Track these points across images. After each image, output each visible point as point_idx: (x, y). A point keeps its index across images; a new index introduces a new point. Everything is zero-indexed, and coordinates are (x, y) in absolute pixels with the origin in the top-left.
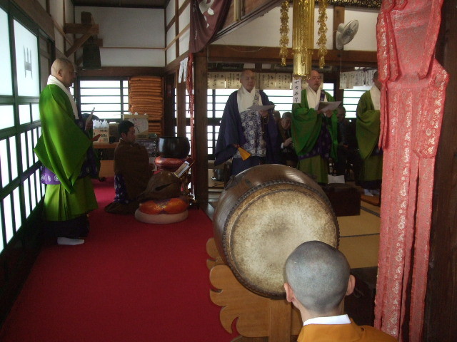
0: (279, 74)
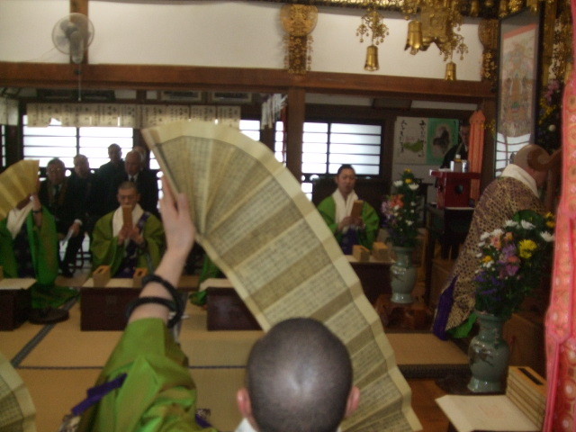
0: (170, 107)
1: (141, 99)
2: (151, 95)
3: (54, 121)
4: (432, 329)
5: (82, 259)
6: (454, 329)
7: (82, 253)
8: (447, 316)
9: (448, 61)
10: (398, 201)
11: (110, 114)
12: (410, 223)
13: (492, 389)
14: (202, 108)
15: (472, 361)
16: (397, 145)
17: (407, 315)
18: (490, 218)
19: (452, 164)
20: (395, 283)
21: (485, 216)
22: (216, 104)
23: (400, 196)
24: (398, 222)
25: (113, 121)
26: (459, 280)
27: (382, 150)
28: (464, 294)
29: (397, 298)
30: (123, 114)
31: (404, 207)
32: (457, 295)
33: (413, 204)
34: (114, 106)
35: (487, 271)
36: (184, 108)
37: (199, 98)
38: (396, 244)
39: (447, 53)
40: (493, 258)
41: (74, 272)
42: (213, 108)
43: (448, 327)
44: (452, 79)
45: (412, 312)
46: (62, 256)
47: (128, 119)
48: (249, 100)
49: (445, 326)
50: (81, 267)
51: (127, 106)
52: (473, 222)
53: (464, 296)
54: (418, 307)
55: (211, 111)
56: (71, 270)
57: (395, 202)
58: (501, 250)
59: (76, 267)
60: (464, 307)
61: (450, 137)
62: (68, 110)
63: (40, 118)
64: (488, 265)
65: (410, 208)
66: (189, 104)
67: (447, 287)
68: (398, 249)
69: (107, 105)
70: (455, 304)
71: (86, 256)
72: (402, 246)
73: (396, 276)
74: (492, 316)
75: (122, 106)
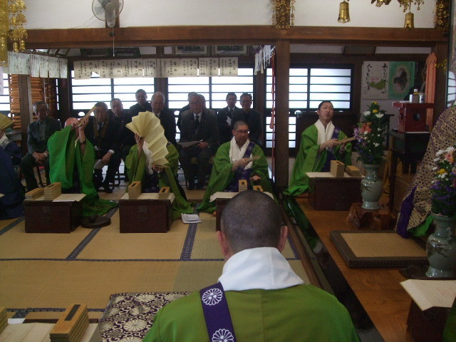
1: (160, 54)
2: (168, 50)
3: (94, 74)
4: (395, 229)
5: (119, 179)
6: (414, 229)
7: (119, 174)
8: (408, 219)
9: (407, 11)
10: (367, 128)
11: (136, 67)
12: (377, 145)
13: (446, 276)
14: (208, 59)
15: (430, 254)
16: (364, 85)
17: (375, 219)
18: (444, 138)
19: (411, 96)
20: (365, 193)
21: (440, 138)
22: (219, 56)
23: (369, 123)
24: (367, 145)
25: (139, 72)
26: (417, 189)
27: (352, 89)
28: (422, 200)
29: (367, 205)
30: (147, 66)
31: (372, 132)
32: (416, 202)
33: (379, 129)
34: (139, 60)
35: (441, 182)
36: (193, 60)
37: (205, 52)
38: (365, 162)
39: (406, 5)
40: (446, 170)
41: (113, 189)
42: (217, 59)
43: (409, 228)
44: (410, 26)
45: (379, 216)
46: (104, 177)
47: (150, 70)
48: (244, 52)
49: (407, 227)
50: (118, 185)
51: (150, 60)
52: (430, 142)
53: (422, 202)
54: (384, 212)
55: (215, 62)
56: (111, 188)
57: (365, 128)
58: (453, 164)
59: (114, 186)
60: (422, 211)
61: (408, 77)
62: (105, 65)
63: (84, 72)
64: (443, 176)
65: (377, 132)
66: (197, 57)
67: (408, 196)
68: (367, 166)
69: (134, 60)
70: (414, 208)
71: (121, 177)
72: (371, 164)
73: (366, 188)
74: (446, 218)
75: (146, 60)
